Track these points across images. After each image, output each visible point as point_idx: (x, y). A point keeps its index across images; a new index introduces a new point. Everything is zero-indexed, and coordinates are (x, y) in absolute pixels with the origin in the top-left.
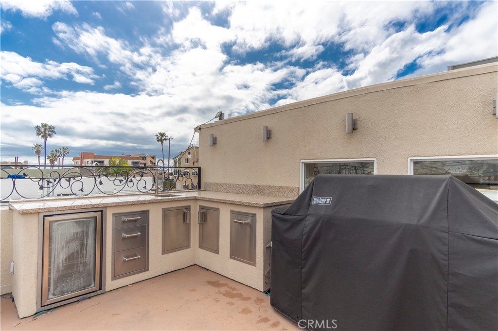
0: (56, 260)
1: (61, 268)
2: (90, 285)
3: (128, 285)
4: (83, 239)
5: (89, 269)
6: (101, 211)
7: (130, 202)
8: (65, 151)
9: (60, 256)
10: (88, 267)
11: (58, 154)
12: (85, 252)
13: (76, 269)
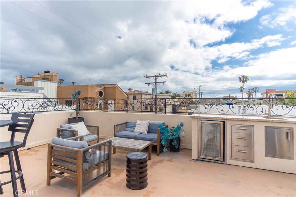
0: (204, 140)
1: (205, 144)
2: (218, 157)
3: (239, 166)
4: (214, 134)
5: (218, 149)
6: (223, 121)
7: (240, 119)
8: (256, 89)
9: (205, 139)
10: (217, 148)
11: (252, 92)
12: (215, 140)
13: (211, 147)
